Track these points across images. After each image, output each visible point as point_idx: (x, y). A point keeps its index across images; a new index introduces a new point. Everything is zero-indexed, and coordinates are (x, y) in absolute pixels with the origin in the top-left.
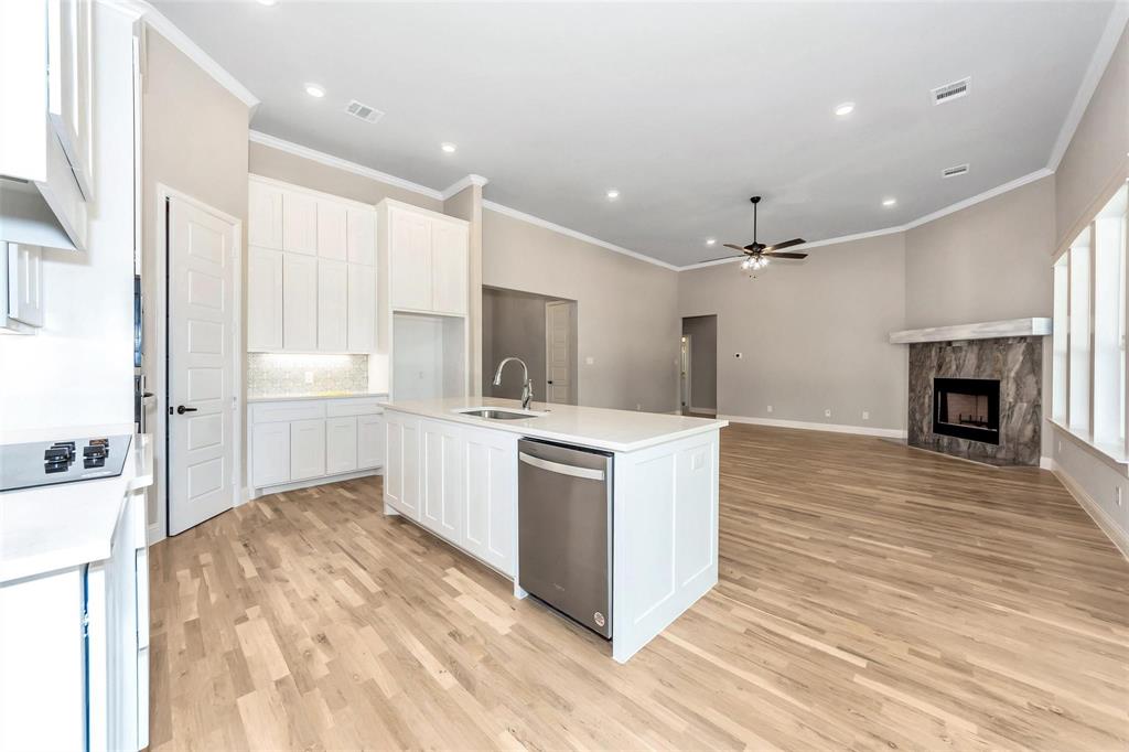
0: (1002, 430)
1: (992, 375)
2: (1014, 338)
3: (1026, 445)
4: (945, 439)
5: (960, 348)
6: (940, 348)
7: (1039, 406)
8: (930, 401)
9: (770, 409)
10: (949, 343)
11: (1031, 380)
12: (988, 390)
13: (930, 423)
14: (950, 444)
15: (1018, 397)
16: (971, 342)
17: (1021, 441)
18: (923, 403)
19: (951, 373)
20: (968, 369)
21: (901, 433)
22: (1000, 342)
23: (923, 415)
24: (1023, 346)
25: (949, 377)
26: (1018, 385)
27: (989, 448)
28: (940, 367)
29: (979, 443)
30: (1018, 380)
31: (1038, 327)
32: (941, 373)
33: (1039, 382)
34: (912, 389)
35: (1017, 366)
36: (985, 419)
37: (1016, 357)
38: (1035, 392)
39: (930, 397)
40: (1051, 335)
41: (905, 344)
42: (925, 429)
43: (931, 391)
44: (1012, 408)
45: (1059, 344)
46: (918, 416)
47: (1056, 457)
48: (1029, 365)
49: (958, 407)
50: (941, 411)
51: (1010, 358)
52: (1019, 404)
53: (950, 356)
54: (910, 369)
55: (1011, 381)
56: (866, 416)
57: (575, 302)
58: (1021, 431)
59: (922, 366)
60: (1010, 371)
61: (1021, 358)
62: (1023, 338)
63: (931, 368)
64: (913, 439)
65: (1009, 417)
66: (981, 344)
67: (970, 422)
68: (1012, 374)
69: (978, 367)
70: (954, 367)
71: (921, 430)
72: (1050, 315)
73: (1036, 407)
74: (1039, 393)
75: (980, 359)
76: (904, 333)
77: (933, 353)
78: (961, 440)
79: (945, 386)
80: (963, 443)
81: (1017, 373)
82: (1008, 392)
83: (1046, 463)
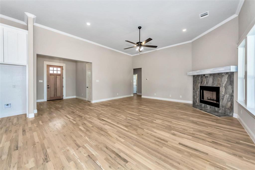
0: (221, 104)
1: (217, 85)
2: (224, 73)
3: (228, 109)
4: (203, 105)
5: (207, 77)
6: (202, 77)
7: (233, 96)
8: (199, 93)
9: (155, 94)
10: (204, 75)
11: (230, 87)
12: (216, 90)
13: (199, 99)
14: (204, 106)
15: (226, 93)
16: (211, 75)
17: (227, 107)
18: (197, 94)
19: (205, 84)
20: (210, 83)
21: (191, 102)
22: (220, 75)
23: (197, 97)
24: (227, 76)
25: (204, 86)
26: (226, 89)
27: (216, 109)
28: (201, 83)
29: (213, 107)
30: (226, 88)
31: (232, 69)
32: (202, 84)
33: (233, 88)
34: (194, 89)
35: (225, 82)
36: (215, 99)
37: (225, 80)
38: (232, 91)
39: (199, 91)
40: (237, 72)
41: (192, 75)
42: (197, 101)
43: (199, 90)
44: (224, 96)
45: (241, 74)
46: (195, 97)
47: (239, 114)
48: (229, 82)
49: (208, 95)
50: (202, 96)
51: (223, 80)
52: (226, 95)
53: (204, 79)
54: (193, 83)
55: (223, 87)
56: (181, 97)
57: (91, 63)
58: (227, 104)
59: (196, 83)
60: (223, 84)
61: (227, 80)
62: (227, 73)
63: (199, 83)
64: (194, 105)
65: (223, 99)
66: (213, 75)
67: (211, 100)
68: (224, 85)
69: (213, 82)
70: (206, 83)
72: (237, 65)
73: (232, 96)
74: (233, 92)
75: (213, 80)
76: (191, 72)
77: (200, 78)
78: (208, 106)
79: (203, 88)
80: (208, 107)
81: (225, 85)
82: (222, 91)
83: (235, 115)
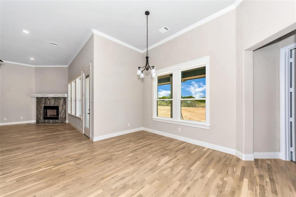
0: (59, 116)
1: (57, 105)
2: (61, 97)
3: (64, 119)
4: (47, 121)
5: (50, 99)
6: (45, 99)
7: (66, 111)
8: (42, 112)
10: (48, 98)
11: (64, 106)
12: (57, 108)
13: (42, 117)
14: (48, 121)
15: (62, 109)
16: (53, 98)
17: (63, 118)
18: (41, 113)
19: (48, 104)
20: (52, 104)
21: (34, 121)
22: (59, 98)
23: (41, 115)
24: (63, 99)
25: (47, 106)
27: (57, 121)
28: (45, 103)
29: (55, 120)
30: (62, 106)
31: (66, 96)
32: (46, 104)
33: (66, 106)
34: (37, 109)
35: (62, 103)
36: (56, 115)
37: (62, 101)
38: (65, 108)
39: (43, 111)
40: (68, 97)
41: (35, 97)
42: (41, 119)
43: (43, 109)
44: (61, 112)
45: (69, 99)
46: (39, 116)
47: (69, 120)
48: (64, 103)
49: (50, 113)
50: (45, 114)
53: (48, 101)
54: (37, 104)
55: (61, 106)
56: (22, 118)
58: (63, 116)
59: (40, 103)
61: (63, 102)
62: (63, 98)
63: (43, 104)
64: (38, 122)
65: (61, 114)
66: (55, 98)
67: (52, 116)
68: (61, 105)
69: (54, 103)
70: (49, 103)
71: (40, 119)
72: (67, 93)
73: (65, 111)
74: (66, 108)
75: (55, 101)
76: (35, 94)
77: (43, 100)
78: (50, 120)
79: (46, 108)
80: (51, 121)
81: (62, 105)
82: (60, 108)
83: (67, 122)
